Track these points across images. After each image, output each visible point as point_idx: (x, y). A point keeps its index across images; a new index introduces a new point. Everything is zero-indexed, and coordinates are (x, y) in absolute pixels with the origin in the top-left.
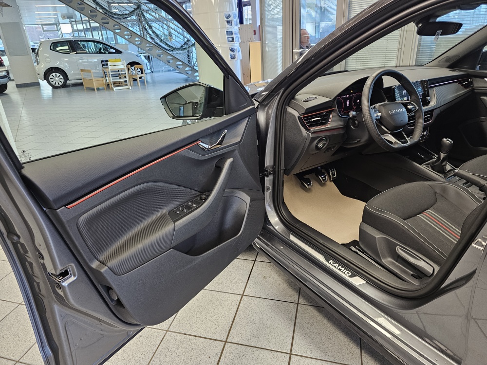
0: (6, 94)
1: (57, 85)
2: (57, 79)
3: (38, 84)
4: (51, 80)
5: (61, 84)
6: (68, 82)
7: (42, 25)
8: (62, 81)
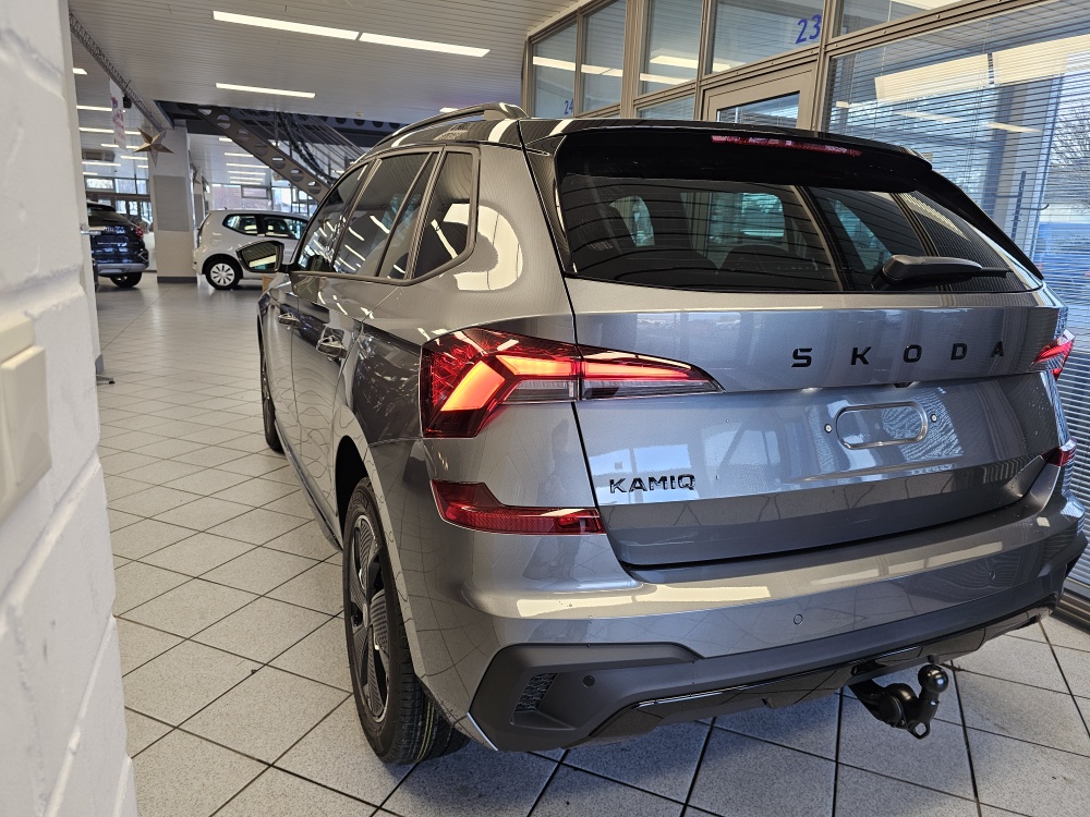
0: (136, 289)
1: (222, 283)
2: (224, 274)
3: (193, 280)
4: (213, 275)
5: (228, 283)
6: (241, 282)
7: (242, 186)
8: (232, 278)
